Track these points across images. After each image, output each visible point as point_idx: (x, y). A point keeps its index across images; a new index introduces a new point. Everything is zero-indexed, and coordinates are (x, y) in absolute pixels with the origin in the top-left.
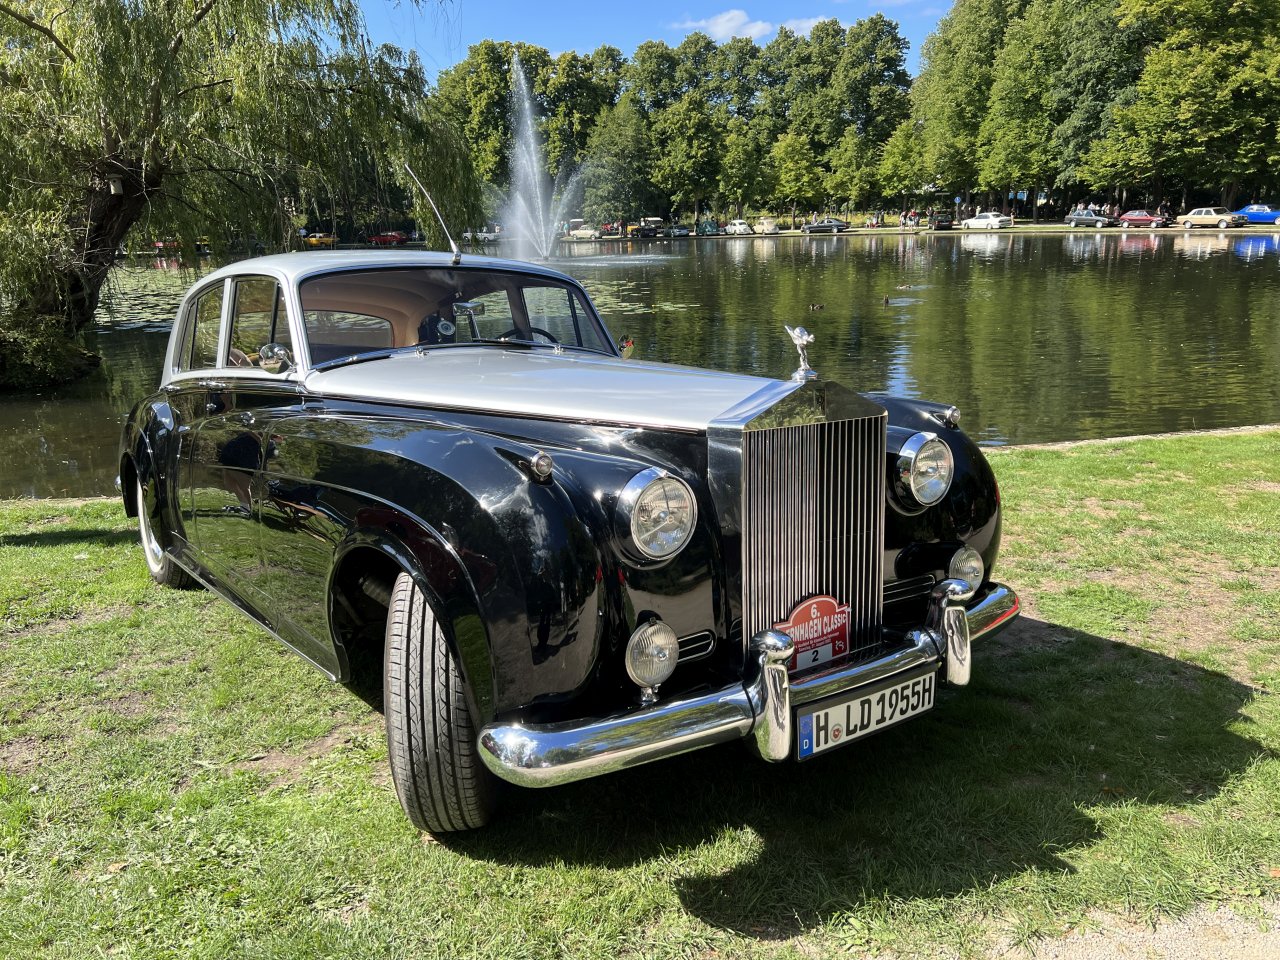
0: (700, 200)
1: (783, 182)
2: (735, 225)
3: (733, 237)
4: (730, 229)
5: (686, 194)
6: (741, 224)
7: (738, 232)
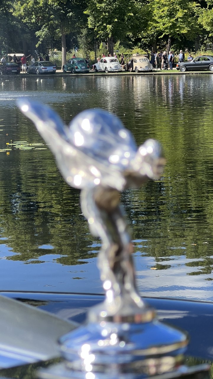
0: (66, 36)
1: (156, 18)
2: (105, 62)
3: (104, 74)
4: (100, 66)
5: (52, 29)
6: (112, 61)
7: (109, 69)
